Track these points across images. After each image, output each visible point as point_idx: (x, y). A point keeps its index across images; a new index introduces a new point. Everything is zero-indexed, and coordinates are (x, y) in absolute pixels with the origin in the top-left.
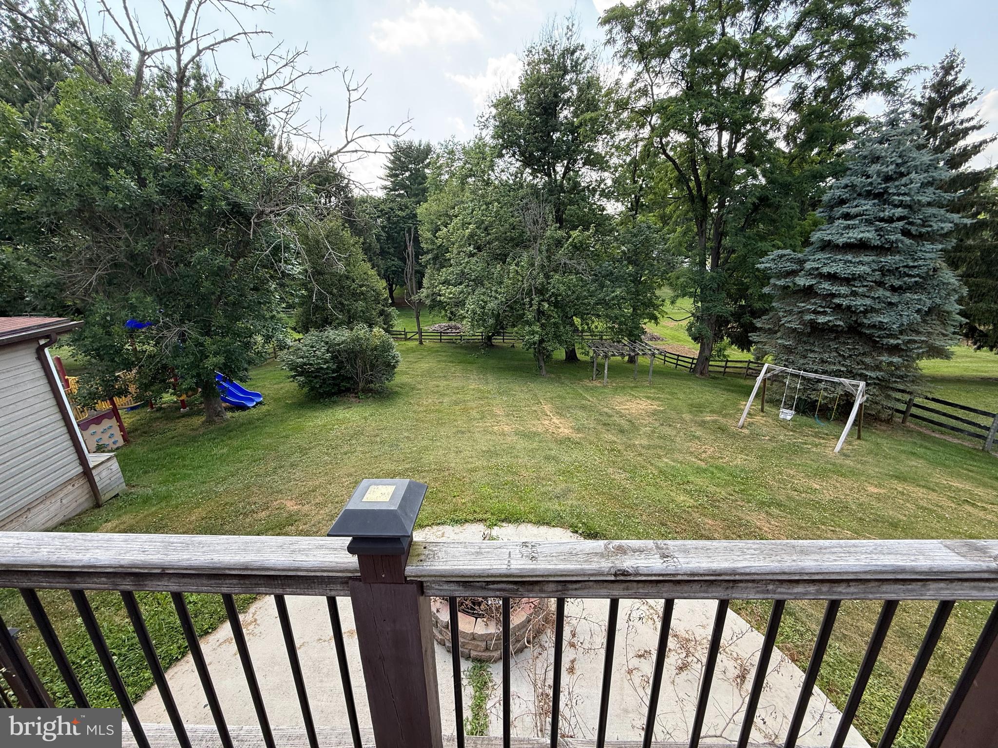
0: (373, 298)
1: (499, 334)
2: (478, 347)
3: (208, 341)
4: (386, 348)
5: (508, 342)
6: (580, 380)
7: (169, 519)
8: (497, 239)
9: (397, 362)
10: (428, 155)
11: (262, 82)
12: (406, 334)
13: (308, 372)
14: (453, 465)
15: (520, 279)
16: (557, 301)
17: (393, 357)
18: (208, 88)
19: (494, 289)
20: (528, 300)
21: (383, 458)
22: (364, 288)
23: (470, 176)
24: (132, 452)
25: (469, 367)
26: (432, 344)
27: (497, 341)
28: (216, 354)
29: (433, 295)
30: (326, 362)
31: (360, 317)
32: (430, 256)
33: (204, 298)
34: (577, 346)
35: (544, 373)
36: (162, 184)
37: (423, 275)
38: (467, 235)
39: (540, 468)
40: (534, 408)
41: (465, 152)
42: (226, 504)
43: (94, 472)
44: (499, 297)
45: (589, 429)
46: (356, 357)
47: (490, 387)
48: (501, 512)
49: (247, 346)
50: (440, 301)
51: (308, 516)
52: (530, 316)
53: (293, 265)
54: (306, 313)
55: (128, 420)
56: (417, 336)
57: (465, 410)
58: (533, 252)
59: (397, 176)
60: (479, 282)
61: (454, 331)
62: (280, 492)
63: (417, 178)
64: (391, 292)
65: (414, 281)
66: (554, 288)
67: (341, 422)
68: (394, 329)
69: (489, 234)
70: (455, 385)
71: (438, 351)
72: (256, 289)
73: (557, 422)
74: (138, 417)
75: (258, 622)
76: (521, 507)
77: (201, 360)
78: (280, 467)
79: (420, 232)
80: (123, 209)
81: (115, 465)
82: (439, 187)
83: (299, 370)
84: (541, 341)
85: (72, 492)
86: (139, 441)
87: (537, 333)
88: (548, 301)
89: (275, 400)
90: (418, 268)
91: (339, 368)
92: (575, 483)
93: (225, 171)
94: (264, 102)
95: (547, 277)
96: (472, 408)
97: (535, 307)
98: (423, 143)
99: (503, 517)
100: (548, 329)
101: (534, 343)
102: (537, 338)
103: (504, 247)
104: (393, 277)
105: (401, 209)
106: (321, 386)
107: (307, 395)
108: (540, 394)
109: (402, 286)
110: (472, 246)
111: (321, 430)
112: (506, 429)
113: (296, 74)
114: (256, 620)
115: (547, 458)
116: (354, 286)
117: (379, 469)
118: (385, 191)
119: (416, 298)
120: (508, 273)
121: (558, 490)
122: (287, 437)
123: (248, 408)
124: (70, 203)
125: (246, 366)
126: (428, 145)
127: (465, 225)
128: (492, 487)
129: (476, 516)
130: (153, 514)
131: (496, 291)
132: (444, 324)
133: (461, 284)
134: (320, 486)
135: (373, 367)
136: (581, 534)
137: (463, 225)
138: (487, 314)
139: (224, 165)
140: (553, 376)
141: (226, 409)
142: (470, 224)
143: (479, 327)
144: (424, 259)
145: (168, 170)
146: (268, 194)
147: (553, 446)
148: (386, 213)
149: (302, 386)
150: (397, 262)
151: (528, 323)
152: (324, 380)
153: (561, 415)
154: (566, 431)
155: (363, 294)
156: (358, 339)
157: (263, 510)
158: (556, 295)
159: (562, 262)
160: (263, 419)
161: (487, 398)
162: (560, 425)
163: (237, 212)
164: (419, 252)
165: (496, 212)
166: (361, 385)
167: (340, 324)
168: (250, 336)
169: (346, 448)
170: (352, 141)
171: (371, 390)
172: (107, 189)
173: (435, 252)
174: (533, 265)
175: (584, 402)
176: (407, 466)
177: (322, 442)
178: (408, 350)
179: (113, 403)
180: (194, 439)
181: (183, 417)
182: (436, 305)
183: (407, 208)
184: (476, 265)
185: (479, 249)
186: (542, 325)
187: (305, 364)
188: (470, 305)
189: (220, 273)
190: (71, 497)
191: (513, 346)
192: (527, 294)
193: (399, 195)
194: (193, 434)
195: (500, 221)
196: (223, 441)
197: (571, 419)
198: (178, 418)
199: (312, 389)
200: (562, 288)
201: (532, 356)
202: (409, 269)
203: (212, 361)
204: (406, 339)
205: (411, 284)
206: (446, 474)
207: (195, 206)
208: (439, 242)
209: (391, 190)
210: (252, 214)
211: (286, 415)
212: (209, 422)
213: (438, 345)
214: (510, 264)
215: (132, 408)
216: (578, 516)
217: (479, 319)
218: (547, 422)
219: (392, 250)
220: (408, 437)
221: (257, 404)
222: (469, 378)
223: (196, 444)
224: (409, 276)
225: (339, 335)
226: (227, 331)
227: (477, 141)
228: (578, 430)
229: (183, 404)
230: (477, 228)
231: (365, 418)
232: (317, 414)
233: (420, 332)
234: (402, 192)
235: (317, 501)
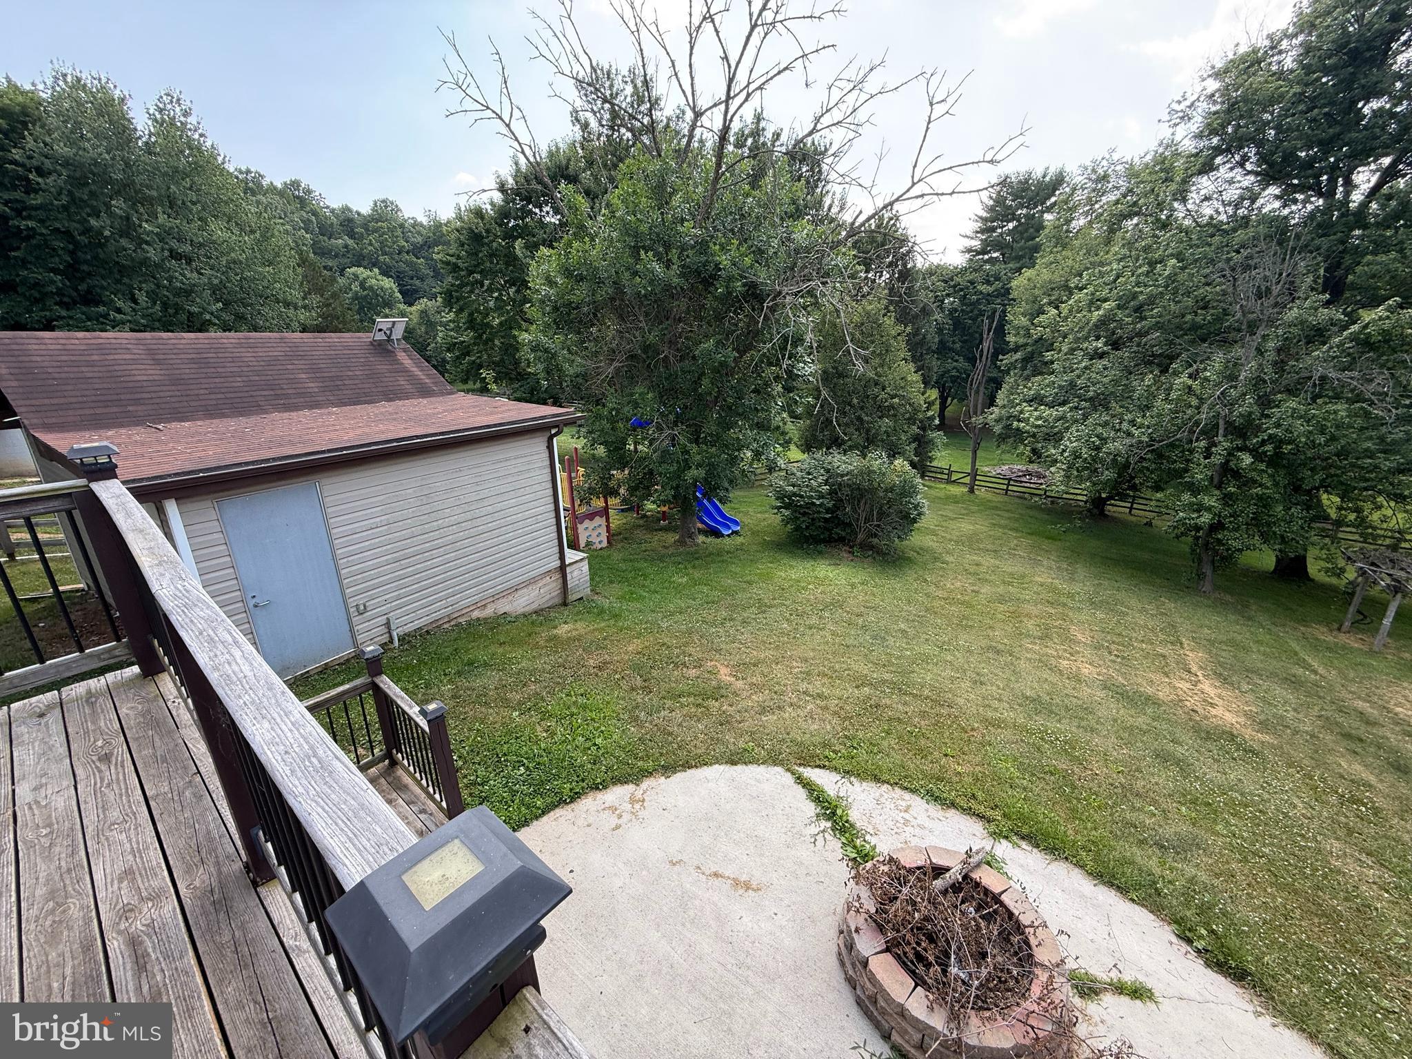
0: (907, 416)
1: (1123, 498)
2: (1071, 513)
3: (694, 449)
4: (907, 491)
5: (1142, 513)
6: (1303, 621)
7: (611, 641)
8: (1157, 326)
9: (920, 514)
10: (1055, 190)
11: (817, 120)
12: (950, 473)
13: (796, 505)
14: (961, 701)
15: (1194, 402)
16: (1278, 455)
17: (916, 507)
18: (764, 144)
19: (1128, 417)
20: (1203, 444)
21: (856, 650)
22: (896, 400)
23: (1130, 216)
24: (609, 556)
25: (1046, 544)
26: (989, 496)
27: (1118, 509)
28: (699, 466)
29: (1008, 418)
30: (821, 496)
31: (883, 441)
32: (1018, 355)
33: (700, 398)
34: (1311, 554)
35: (1207, 587)
36: (684, 265)
37: (999, 386)
38: (1094, 320)
39: (1139, 770)
40: (1160, 650)
41: (1132, 173)
42: (663, 645)
43: (568, 570)
44: (1136, 433)
45: (1296, 732)
46: (862, 496)
47: (1077, 587)
48: (1023, 818)
49: (733, 461)
50: (1018, 429)
51: (737, 695)
52: (1199, 475)
53: (805, 362)
54: (813, 428)
55: (616, 520)
56: (967, 480)
57: (1016, 615)
58: (1241, 352)
59: (993, 229)
60: (1100, 402)
61: (1034, 480)
62: (718, 651)
63: (1026, 230)
64: (943, 407)
65: (981, 393)
66: (1278, 425)
67: (820, 582)
68: (935, 464)
69: (1142, 319)
70: (1010, 570)
71: (996, 508)
72: (756, 391)
73: (1212, 692)
74: (624, 521)
75: (645, 804)
76: (1069, 830)
77: (684, 471)
78: (731, 620)
79: (1009, 317)
80: (645, 296)
81: (585, 566)
82: (1062, 240)
83: (787, 501)
84: (1216, 527)
85: (548, 584)
86: (619, 546)
87: (1209, 509)
88: (1254, 452)
89: (753, 533)
90: (994, 374)
91: (836, 507)
92: (1218, 834)
93: (750, 243)
94: (823, 149)
95: (1265, 402)
96: (1029, 616)
97: (1217, 460)
98: (1052, 171)
99: (1025, 830)
100: (1239, 506)
101: (1198, 528)
102: (1206, 518)
103: (1172, 343)
104: (950, 387)
105: (988, 282)
106: (807, 527)
107: (789, 535)
108: (1184, 627)
109: (961, 400)
110: (1103, 340)
111: (792, 586)
112: (1086, 670)
113: (864, 97)
114: (643, 801)
115: (1163, 758)
116: (883, 395)
117: (845, 666)
118: (967, 256)
119: (977, 420)
120: (1169, 389)
121: (1168, 831)
122: (750, 583)
123: (723, 536)
124: (607, 290)
125: (726, 485)
126: (1061, 173)
127: (1094, 303)
128: (1022, 768)
129: (973, 803)
130: (601, 630)
131: (1132, 422)
132: (1020, 467)
133: (1063, 403)
134: (764, 661)
135: (882, 514)
136: (1198, 951)
137: (1091, 303)
138: (1102, 461)
139: (750, 236)
140: (1228, 598)
141: (700, 531)
142: (1106, 300)
143: (1081, 480)
144: (1006, 360)
145: (693, 247)
146: (792, 269)
147: (1187, 738)
148: (962, 290)
149: (786, 522)
150: (962, 364)
151: (1194, 489)
152: (813, 519)
153: (1225, 681)
154: (1230, 718)
155: (893, 408)
156: (870, 472)
157: (695, 667)
158: (1279, 442)
159: (1316, 375)
160: (734, 552)
161: (1065, 605)
162: (1216, 700)
163: (753, 294)
164: (1001, 348)
165: (1169, 277)
166: (860, 536)
167: (851, 448)
168: (739, 450)
169: (814, 620)
170: (919, 181)
171: (872, 547)
172: (635, 273)
173: (1029, 349)
174: (1233, 378)
175: (1300, 671)
176: (887, 676)
177: (787, 603)
178: (948, 497)
179: (606, 502)
180: (661, 559)
181: (660, 530)
182: (1011, 435)
183: (998, 279)
184: (1103, 374)
185: (1116, 345)
186: (1227, 499)
187: (795, 494)
188: (1071, 442)
189: (722, 370)
190: (547, 588)
191: (1149, 524)
192: (1203, 432)
193: (992, 261)
194: (664, 551)
195: (1175, 293)
196: (686, 568)
197: (1250, 697)
198: (656, 530)
199: (797, 529)
200: (1300, 427)
201: (1188, 550)
202: (978, 375)
203: (694, 473)
204: (949, 481)
205: (975, 397)
206: (944, 711)
207: (712, 289)
208: (1036, 332)
209: (978, 253)
210: (769, 295)
211: (759, 555)
212: (681, 542)
213: (1000, 498)
214: (1176, 374)
215: (623, 510)
216: (1203, 909)
217: (1084, 467)
218: (1184, 686)
219: (958, 346)
220: (903, 631)
221: (734, 532)
222: (1039, 563)
223: (661, 565)
224: (975, 386)
225: (845, 463)
226: (716, 440)
227: (1161, 150)
228: (1264, 726)
229: (664, 516)
230: (1119, 307)
231: (853, 586)
232: (794, 564)
233: (974, 474)
234: (995, 255)
235: (754, 680)
